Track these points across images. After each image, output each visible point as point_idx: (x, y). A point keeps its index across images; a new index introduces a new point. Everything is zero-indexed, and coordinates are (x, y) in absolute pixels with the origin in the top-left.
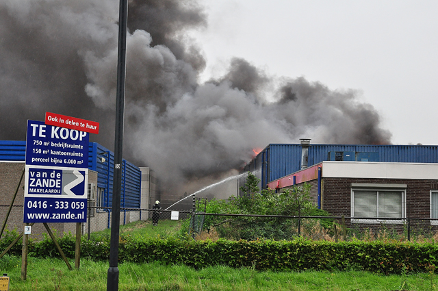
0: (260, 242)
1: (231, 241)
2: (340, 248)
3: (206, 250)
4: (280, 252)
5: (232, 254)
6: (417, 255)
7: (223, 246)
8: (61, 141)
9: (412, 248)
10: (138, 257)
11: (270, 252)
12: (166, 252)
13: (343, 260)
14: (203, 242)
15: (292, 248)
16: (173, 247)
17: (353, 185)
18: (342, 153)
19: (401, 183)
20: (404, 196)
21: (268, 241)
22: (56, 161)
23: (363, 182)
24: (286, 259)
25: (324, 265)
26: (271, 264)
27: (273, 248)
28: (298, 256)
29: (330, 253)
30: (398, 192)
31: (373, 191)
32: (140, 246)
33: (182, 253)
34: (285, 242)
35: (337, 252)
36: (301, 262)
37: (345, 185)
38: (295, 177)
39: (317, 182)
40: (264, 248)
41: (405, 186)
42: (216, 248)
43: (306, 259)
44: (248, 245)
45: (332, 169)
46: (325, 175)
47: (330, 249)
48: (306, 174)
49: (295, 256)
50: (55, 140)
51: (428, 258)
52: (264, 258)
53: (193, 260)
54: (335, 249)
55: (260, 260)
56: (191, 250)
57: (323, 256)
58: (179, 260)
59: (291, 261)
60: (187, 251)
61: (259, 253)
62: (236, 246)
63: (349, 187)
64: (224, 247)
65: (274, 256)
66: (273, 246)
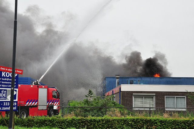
0: (90, 118)
1: (79, 118)
2: (122, 120)
3: (67, 122)
4: (98, 122)
5: (78, 123)
6: (153, 122)
8: (6, 77)
9: (150, 120)
10: (39, 125)
11: (93, 122)
12: (51, 123)
13: (123, 125)
14: (66, 118)
15: (102, 120)
16: (54, 121)
17: (133, 94)
18: (132, 81)
19: (153, 93)
20: (154, 98)
21: (93, 118)
22: (4, 86)
23: (138, 93)
24: (100, 125)
25: (115, 127)
26: (94, 127)
27: (95, 120)
28: (105, 123)
29: (118, 122)
30: (152, 97)
31: (141, 97)
32: (40, 120)
33: (57, 123)
34: (100, 118)
35: (121, 122)
36: (106, 126)
37: (130, 94)
38: (113, 91)
39: (119, 94)
40: (91, 121)
41: (155, 94)
42: (71, 121)
43: (108, 125)
44: (84, 120)
45: (125, 88)
46: (122, 90)
47: (118, 121)
48: (116, 90)
49: (103, 123)
50: (4, 77)
51: (157, 124)
52: (91, 124)
53: (62, 126)
54: (120, 120)
55: (89, 126)
56: (61, 122)
57: (115, 123)
58: (56, 126)
59: (102, 126)
60: (60, 122)
61: (89, 123)
62: (80, 120)
63: (132, 95)
64: (75, 120)
65: (95, 124)
66: (95, 119)
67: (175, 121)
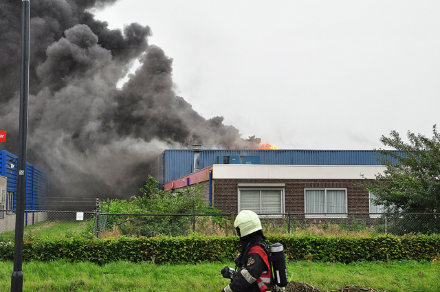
0: (159, 238)
1: (133, 238)
2: (230, 241)
3: (109, 248)
4: (178, 247)
5: (133, 250)
6: (297, 245)
7: (124, 242)
9: (292, 239)
10: (45, 256)
11: (168, 247)
12: (72, 250)
13: (233, 252)
14: (106, 240)
15: (188, 242)
16: (79, 246)
17: (240, 185)
18: (228, 157)
19: (280, 182)
20: (283, 194)
21: (167, 238)
23: (248, 182)
24: (183, 253)
25: (216, 257)
26: (169, 258)
27: (171, 244)
28: (194, 250)
29: (221, 247)
30: (276, 191)
31: (255, 190)
32: (47, 246)
33: (87, 250)
34: (182, 238)
35: (227, 245)
36: (196, 255)
37: (232, 185)
38: (188, 179)
39: (208, 183)
40: (163, 244)
41: (284, 185)
42: (118, 245)
43: (200, 253)
44: (148, 242)
45: (221, 172)
46: (215, 176)
47: (222, 243)
48: (198, 176)
49: (190, 250)
51: (305, 247)
52: (163, 253)
53: (97, 257)
54: (226, 242)
55: (159, 255)
56: (95, 248)
57: (215, 249)
58: (84, 257)
59: (187, 255)
60: (92, 248)
61: (158, 249)
62: (137, 242)
63: (236, 187)
64: (126, 244)
65: (171, 251)
66: (171, 241)
67: (342, 242)
